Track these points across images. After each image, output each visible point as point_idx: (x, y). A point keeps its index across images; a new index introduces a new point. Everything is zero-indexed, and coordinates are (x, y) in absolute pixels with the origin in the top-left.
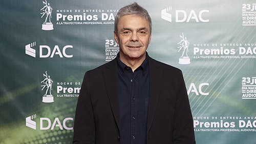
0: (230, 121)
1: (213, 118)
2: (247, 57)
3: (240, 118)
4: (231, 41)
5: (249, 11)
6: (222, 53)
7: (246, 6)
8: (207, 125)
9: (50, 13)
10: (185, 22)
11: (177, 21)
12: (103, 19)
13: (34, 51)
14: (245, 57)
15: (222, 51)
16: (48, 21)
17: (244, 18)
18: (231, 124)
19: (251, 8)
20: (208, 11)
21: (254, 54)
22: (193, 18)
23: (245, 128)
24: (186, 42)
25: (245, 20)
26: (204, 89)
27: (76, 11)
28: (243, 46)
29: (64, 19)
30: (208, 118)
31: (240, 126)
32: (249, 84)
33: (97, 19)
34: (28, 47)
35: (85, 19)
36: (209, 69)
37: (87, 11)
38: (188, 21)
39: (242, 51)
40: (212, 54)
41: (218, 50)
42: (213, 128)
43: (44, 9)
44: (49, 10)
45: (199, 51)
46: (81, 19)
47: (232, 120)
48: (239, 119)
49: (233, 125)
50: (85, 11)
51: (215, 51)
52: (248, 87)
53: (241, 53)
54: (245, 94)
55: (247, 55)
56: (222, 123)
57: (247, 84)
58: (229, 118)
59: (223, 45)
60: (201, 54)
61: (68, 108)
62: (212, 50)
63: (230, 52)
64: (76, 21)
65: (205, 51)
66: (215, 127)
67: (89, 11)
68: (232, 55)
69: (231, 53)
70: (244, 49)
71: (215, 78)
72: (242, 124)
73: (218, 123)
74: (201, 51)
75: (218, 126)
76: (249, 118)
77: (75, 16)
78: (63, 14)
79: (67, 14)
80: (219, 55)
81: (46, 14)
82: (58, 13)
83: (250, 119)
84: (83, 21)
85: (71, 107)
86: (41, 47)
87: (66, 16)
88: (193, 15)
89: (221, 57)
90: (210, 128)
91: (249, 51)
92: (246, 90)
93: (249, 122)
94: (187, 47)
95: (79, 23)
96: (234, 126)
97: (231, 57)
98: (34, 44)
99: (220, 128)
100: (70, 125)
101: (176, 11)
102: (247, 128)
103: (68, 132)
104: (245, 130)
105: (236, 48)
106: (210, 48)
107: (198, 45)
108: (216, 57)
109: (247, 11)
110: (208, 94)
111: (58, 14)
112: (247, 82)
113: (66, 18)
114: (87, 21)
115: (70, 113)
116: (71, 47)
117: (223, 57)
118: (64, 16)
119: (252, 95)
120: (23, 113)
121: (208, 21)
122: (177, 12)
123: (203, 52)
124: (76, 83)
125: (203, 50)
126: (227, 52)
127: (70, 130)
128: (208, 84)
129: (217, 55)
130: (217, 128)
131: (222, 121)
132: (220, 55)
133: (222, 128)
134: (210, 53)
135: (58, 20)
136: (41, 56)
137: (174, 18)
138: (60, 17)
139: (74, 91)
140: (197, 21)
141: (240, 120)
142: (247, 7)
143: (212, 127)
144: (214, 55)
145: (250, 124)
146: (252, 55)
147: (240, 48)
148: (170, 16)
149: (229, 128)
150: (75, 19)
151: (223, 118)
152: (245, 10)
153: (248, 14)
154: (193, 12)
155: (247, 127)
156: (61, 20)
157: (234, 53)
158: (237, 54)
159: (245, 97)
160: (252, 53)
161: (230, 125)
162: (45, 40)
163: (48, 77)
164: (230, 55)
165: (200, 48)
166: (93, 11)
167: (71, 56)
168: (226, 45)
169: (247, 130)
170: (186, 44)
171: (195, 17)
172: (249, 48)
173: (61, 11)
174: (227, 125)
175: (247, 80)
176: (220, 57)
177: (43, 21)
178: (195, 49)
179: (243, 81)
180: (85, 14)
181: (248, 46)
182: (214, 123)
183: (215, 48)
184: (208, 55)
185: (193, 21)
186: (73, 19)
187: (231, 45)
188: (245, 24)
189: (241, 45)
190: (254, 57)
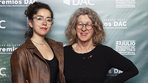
2: (119, 28)
4: (108, 17)
10: (79, 5)
11: (74, 4)
14: (118, 28)
17: (117, 3)
21: (123, 26)
25: (117, 4)
28: (116, 21)
31: (115, 73)
32: (120, 45)
33: (21, 3)
35: (13, 3)
38: (81, 5)
39: (116, 24)
46: (11, 3)
52: (119, 47)
53: (115, 25)
55: (119, 27)
57: (119, 45)
61: (3, 61)
63: (108, 25)
64: (8, 4)
68: (109, 27)
69: (109, 26)
72: (116, 71)
77: (7, 1)
84: (12, 4)
85: (5, 61)
87: (1, 1)
95: (9, 6)
96: (111, 72)
97: (109, 28)
100: (4, 72)
103: (3, 77)
105: (112, 22)
112: (119, 44)
113: (1, 3)
114: (14, 4)
115: (4, 65)
116: (5, 21)
119: (123, 53)
121: (93, 4)
124: (8, 45)
127: (4, 76)
139: (6, 50)
140: (87, 5)
146: (122, 27)
147: (115, 22)
148: (69, 1)
150: (7, 3)
155: (119, 73)
157: (111, 25)
158: (113, 26)
160: (122, 26)
167: (5, 27)
171: (85, 2)
172: (120, 22)
175: (119, 43)
179: (116, 44)
181: (119, 21)
185: (84, 5)
186: (6, 3)
187: (109, 20)
188: (117, 6)
189: (115, 20)
190: (123, 28)
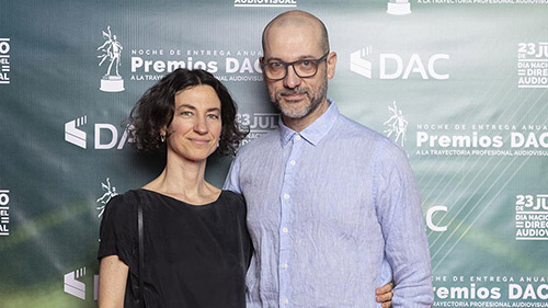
0: (489, 285)
1: (455, 279)
2: (528, 153)
3: (512, 279)
4: (494, 118)
5: (533, 57)
6: (475, 145)
7: (525, 46)
8: (442, 292)
9: (116, 55)
10: (400, 78)
11: (383, 76)
12: (228, 70)
13: (83, 135)
14: (523, 153)
15: (475, 139)
16: (113, 73)
17: (521, 73)
18: (493, 291)
19: (537, 52)
20: (447, 57)
21: (540, 146)
22: (415, 70)
23: (520, 299)
24: (401, 121)
25: (523, 76)
26: (437, 218)
27: (172, 52)
28: (519, 130)
29: (147, 70)
30: (444, 278)
31: (511, 296)
32: (531, 209)
33: (216, 70)
34: (70, 127)
36: (447, 178)
37: (196, 53)
38: (405, 77)
39: (517, 140)
40: (455, 145)
41: (468, 138)
42: (456, 299)
43: (106, 48)
44: (115, 50)
45: (429, 140)
47: (494, 284)
48: (509, 282)
49: (496, 293)
50: (192, 53)
51: (461, 139)
52: (527, 215)
53: (514, 145)
54: (521, 229)
55: (526, 149)
56: (473, 290)
57: (526, 209)
58: (488, 279)
59: (477, 127)
60: (432, 145)
62: (455, 138)
63: (493, 142)
65: (442, 138)
66: (459, 297)
67: (200, 53)
68: (496, 149)
69: (494, 145)
70: (520, 135)
71: (461, 195)
72: (515, 291)
73: (465, 290)
74: (433, 139)
75: (466, 297)
76: (529, 279)
77: (170, 63)
78: (145, 58)
79: (154, 59)
80: (468, 149)
81: (109, 57)
82: (134, 56)
83: (532, 282)
86: (98, 127)
87: (151, 63)
88: (415, 65)
89: (473, 152)
90: (449, 298)
91: (532, 139)
92: (524, 221)
93: (530, 287)
94: (402, 130)
96: (499, 295)
97: (494, 153)
98: (84, 120)
99: (469, 300)
101: (381, 55)
102: (525, 301)
104: (521, 304)
105: (505, 134)
106: (451, 133)
107: (426, 126)
108: (462, 152)
109: (528, 57)
110: (445, 228)
111: (134, 59)
112: (527, 205)
113: (151, 67)
117: (478, 152)
118: (147, 64)
119: (537, 233)
120: (58, 266)
121: (446, 77)
122: (383, 57)
123: (436, 142)
125: (436, 138)
126: (485, 142)
128: (445, 209)
129: (465, 148)
130: (463, 299)
131: (473, 285)
132: (471, 148)
133: (473, 300)
134: (451, 144)
135: (134, 70)
136: (98, 146)
137: (375, 70)
138: (139, 65)
140: (425, 77)
141: (512, 283)
142: (528, 49)
143: (453, 296)
144: (458, 148)
145: (532, 291)
146: (538, 149)
147: (514, 135)
148: (369, 65)
149: (489, 299)
150: (169, 70)
151: (475, 279)
152: (523, 56)
153: (530, 63)
154: (415, 57)
155: (525, 297)
156: (141, 70)
157: (501, 144)
158: (506, 146)
159: (520, 236)
160: (536, 146)
161: (490, 294)
162: (106, 113)
163: (111, 190)
164: (491, 147)
165: (431, 133)
166: (209, 53)
168: (485, 127)
169: (525, 305)
170: (401, 124)
171: (421, 69)
172: (532, 135)
173: (141, 52)
174: (483, 293)
175: (525, 200)
176: (470, 153)
177: (101, 73)
178: (419, 134)
179: (517, 203)
180: (190, 59)
181: (529, 131)
182: (458, 289)
183: (462, 133)
184: (447, 148)
185: (415, 77)
186: (166, 69)
187: (494, 127)
188: (523, 83)
189: (514, 127)
190: (541, 153)
